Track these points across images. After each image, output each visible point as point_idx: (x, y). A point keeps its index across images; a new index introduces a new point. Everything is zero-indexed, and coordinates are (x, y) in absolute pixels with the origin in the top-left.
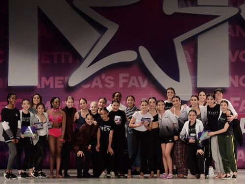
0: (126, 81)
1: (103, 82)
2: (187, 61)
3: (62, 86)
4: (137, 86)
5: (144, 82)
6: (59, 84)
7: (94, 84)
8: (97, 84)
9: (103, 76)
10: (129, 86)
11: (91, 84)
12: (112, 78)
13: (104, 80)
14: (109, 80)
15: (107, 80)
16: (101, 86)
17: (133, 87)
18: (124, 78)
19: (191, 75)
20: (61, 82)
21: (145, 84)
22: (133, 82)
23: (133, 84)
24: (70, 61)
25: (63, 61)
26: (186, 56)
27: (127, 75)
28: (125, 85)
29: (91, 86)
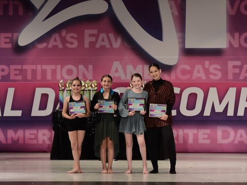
0: (93, 39)
1: (64, 41)
2: (173, 14)
3: (9, 46)
4: (108, 46)
5: (116, 41)
6: (6, 43)
7: (52, 43)
8: (55, 43)
9: (64, 33)
10: (98, 46)
11: (48, 43)
12: (75, 36)
13: (65, 38)
14: (72, 37)
15: (68, 39)
16: (60, 46)
17: (103, 47)
18: (91, 35)
19: (177, 32)
20: (8, 40)
21: (117, 43)
22: (103, 40)
23: (103, 44)
24: (21, 12)
25: (11, 13)
26: (171, 8)
27: (95, 32)
28: (92, 44)
29: (47, 45)
